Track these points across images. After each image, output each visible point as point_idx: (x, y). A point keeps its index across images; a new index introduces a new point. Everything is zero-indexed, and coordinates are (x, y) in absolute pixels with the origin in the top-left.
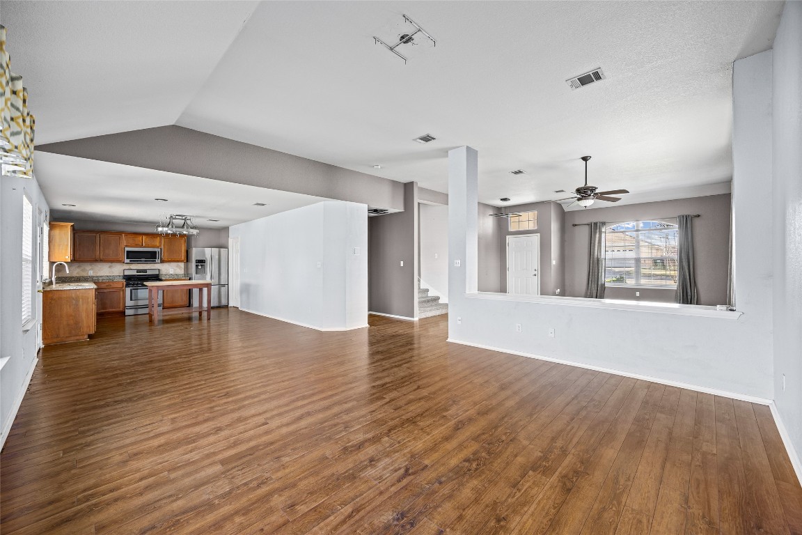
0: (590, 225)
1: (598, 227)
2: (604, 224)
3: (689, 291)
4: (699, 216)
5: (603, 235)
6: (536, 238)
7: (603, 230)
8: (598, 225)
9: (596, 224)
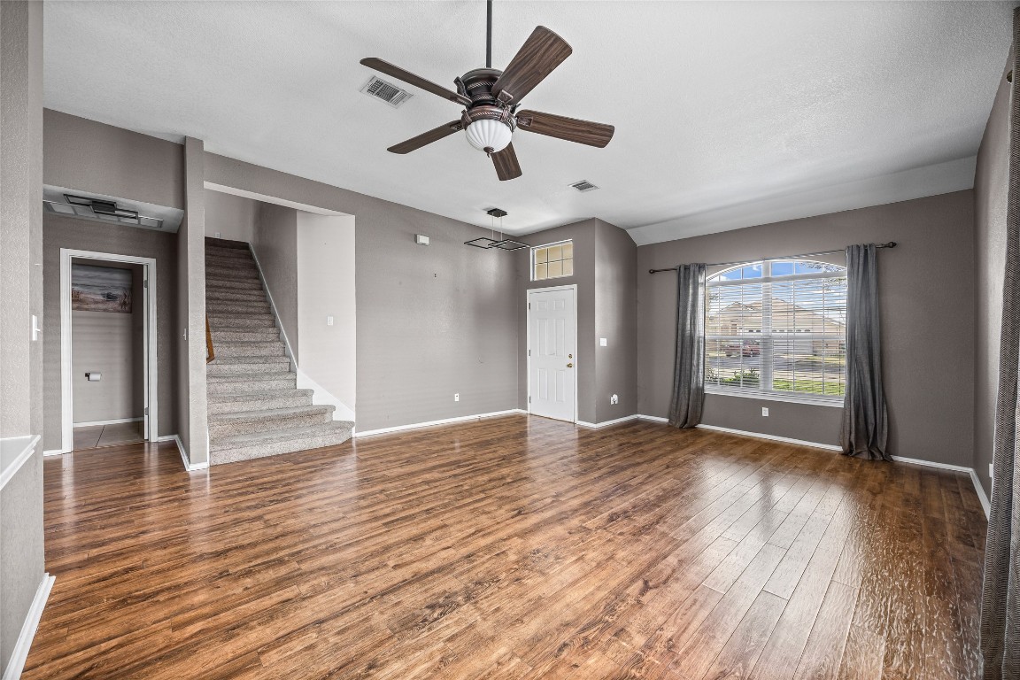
0: (678, 270)
1: (692, 274)
2: (701, 267)
3: (870, 412)
4: (894, 245)
5: (701, 290)
6: (570, 293)
7: (701, 280)
8: (692, 269)
9: (687, 268)
